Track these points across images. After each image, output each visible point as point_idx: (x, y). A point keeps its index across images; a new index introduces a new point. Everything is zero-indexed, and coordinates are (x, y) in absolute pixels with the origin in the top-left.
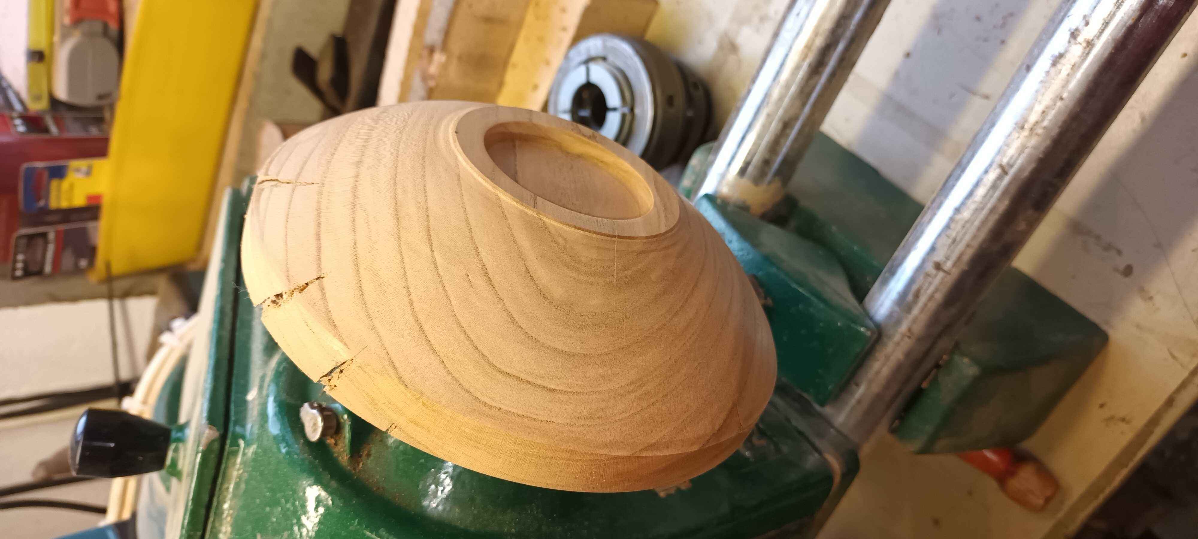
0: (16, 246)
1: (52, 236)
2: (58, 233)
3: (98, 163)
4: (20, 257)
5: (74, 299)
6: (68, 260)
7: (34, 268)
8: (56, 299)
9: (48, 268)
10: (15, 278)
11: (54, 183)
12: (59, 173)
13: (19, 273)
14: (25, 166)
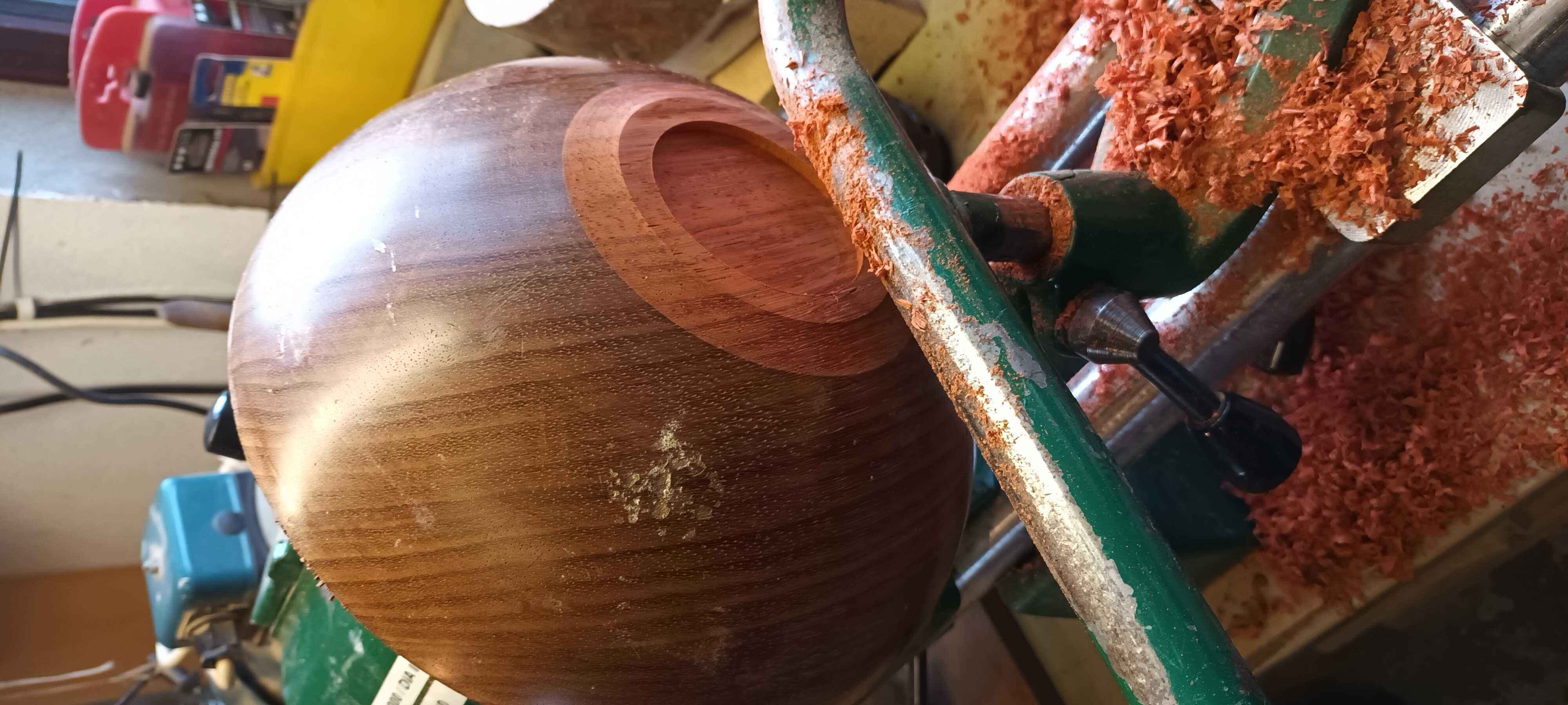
0: (180, 140)
1: (218, 134)
2: (225, 130)
3: (280, 65)
4: (182, 151)
5: (233, 203)
6: (232, 160)
7: (195, 163)
8: (213, 200)
9: (209, 166)
10: (173, 171)
11: (230, 79)
12: (236, 69)
13: (178, 167)
14: (201, 57)
